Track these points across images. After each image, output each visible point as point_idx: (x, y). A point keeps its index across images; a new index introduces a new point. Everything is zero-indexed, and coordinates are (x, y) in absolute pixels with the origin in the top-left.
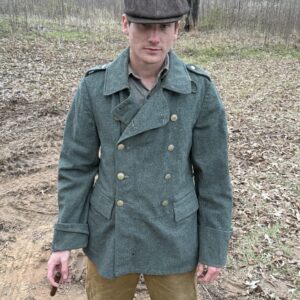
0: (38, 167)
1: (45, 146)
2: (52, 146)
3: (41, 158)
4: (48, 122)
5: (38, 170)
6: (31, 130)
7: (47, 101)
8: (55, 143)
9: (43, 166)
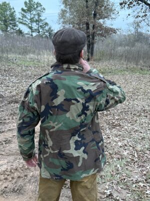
0: (3, 130)
1: (9, 119)
2: (13, 119)
3: (6, 125)
4: (12, 107)
5: (3, 132)
6: (3, 111)
7: (13, 96)
8: (14, 117)
9: (6, 129)
